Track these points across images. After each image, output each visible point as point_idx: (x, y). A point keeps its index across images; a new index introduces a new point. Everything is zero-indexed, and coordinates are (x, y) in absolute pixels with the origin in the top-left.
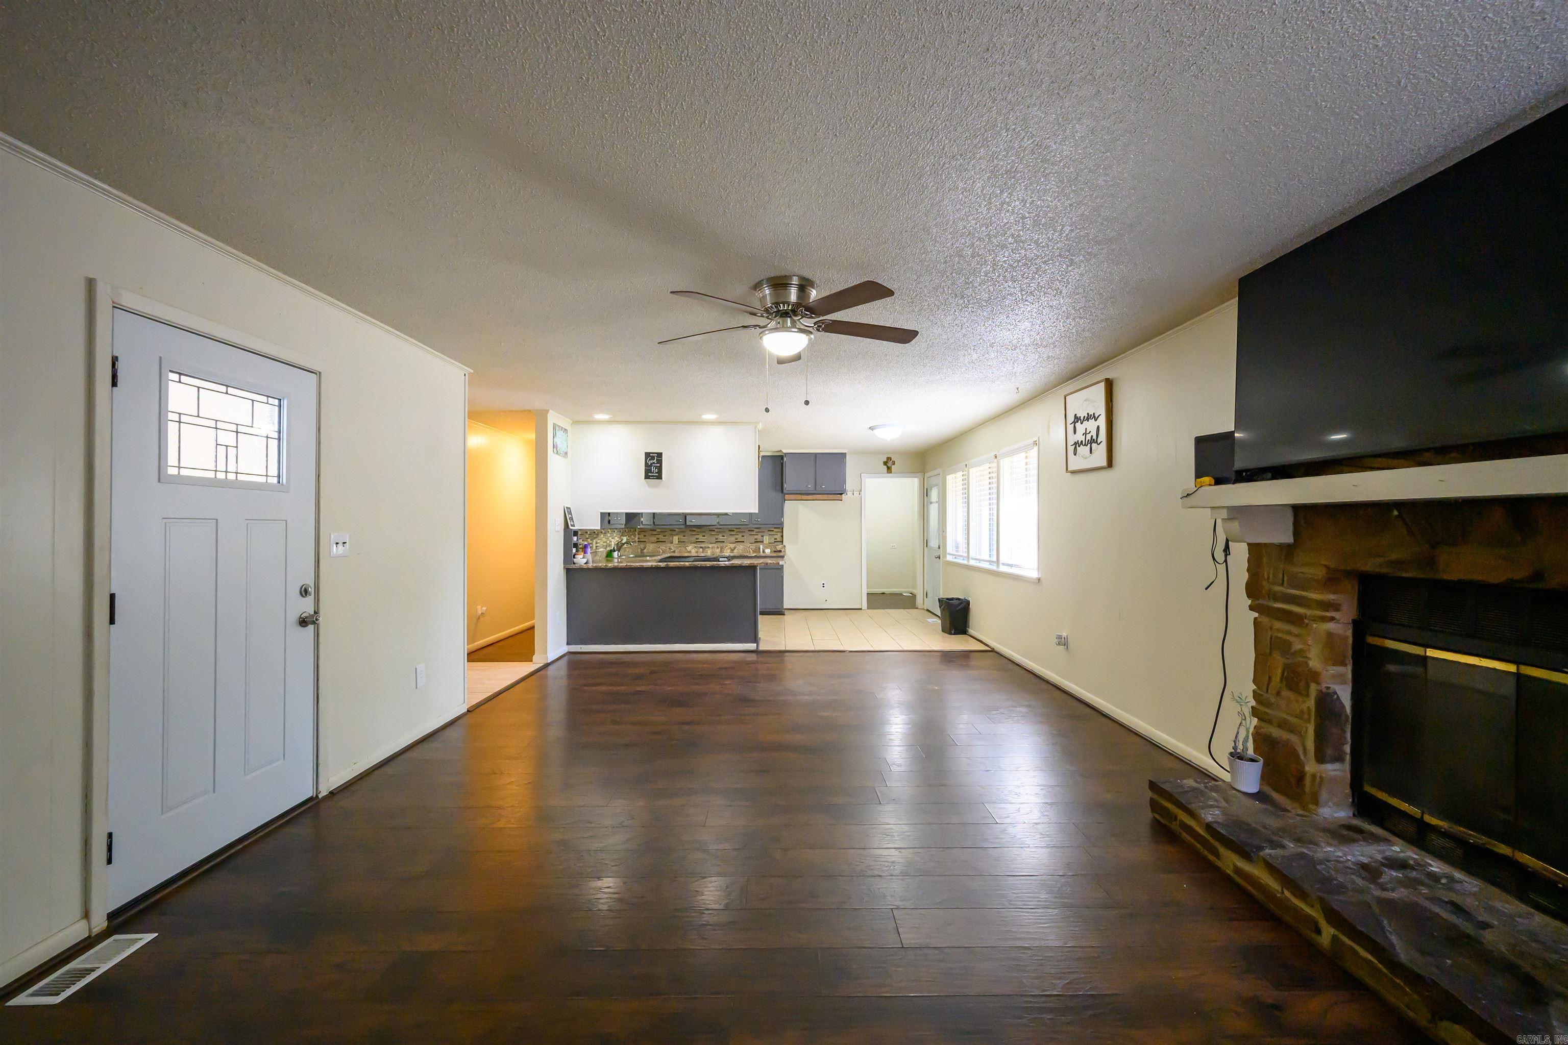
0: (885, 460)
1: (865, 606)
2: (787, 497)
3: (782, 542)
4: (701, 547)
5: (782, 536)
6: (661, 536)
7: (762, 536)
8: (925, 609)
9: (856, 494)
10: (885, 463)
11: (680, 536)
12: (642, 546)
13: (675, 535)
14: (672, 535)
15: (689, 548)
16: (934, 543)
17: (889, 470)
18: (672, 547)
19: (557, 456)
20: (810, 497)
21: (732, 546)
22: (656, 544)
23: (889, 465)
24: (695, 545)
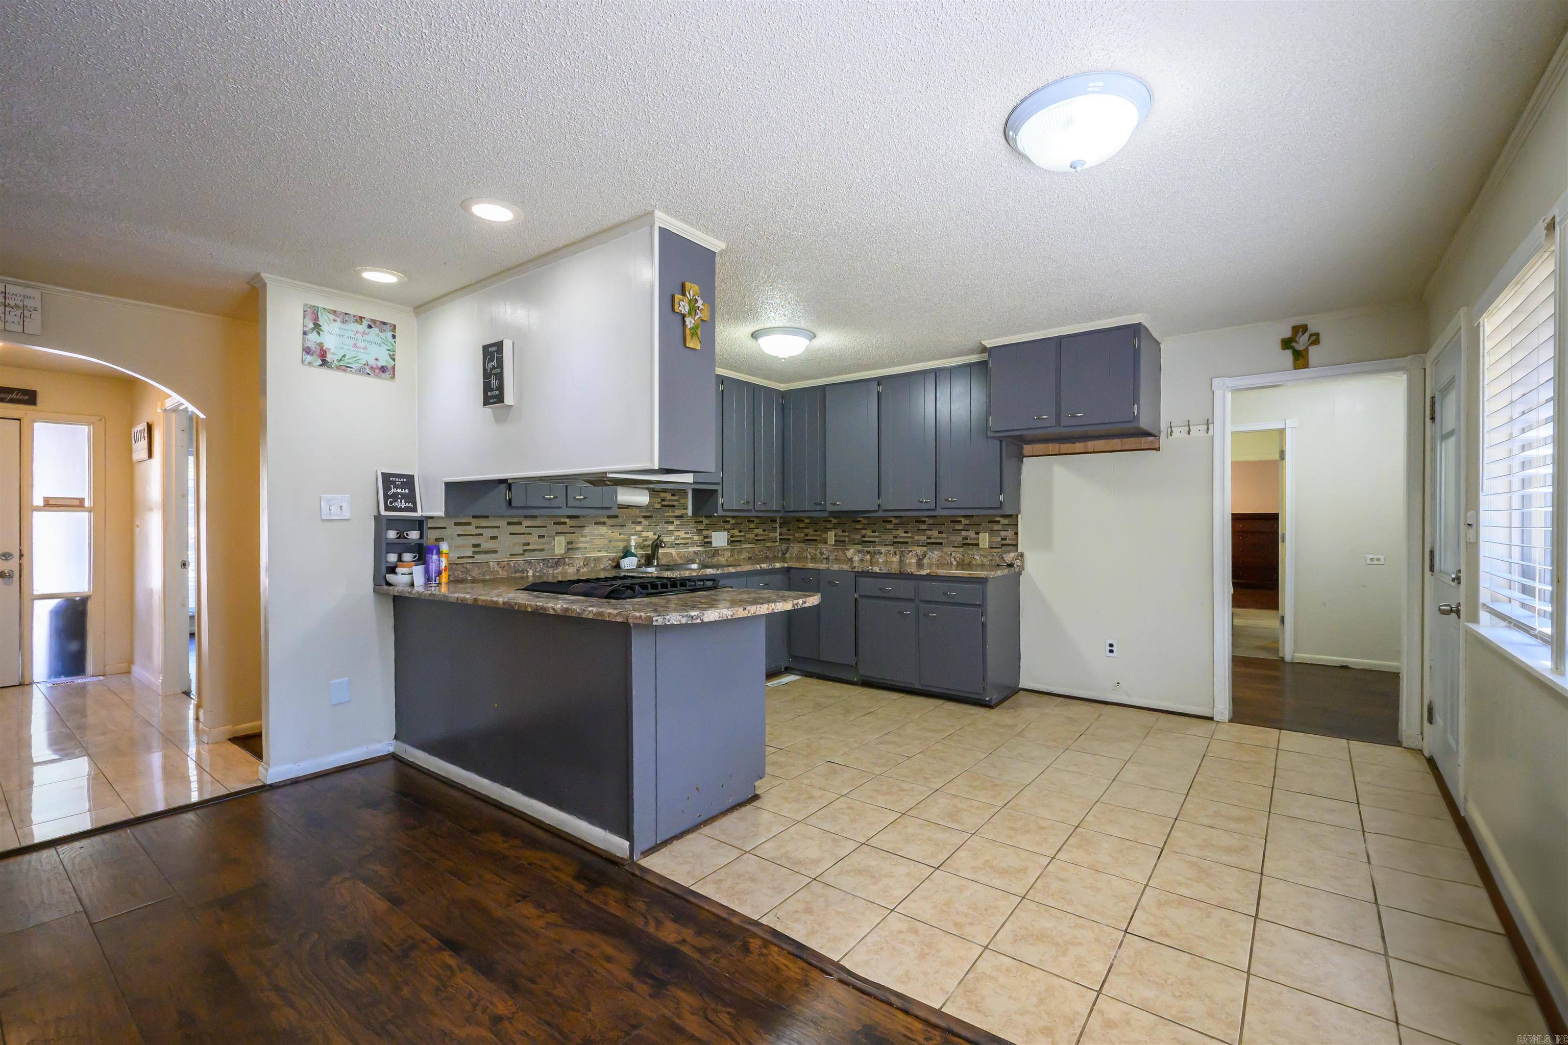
0: (1288, 334)
1: (1222, 708)
2: (1027, 449)
3: (1016, 545)
4: (868, 552)
5: (1016, 534)
6: (810, 531)
7: (977, 533)
8: (1427, 754)
9: (1198, 431)
10: (1287, 344)
11: (837, 531)
12: (784, 547)
13: (830, 529)
14: (827, 530)
15: (850, 553)
16: (1446, 563)
17: (1300, 360)
18: (824, 550)
19: (324, 371)
20: (1079, 446)
21: (919, 550)
22: (802, 545)
23: (1300, 347)
24: (859, 547)
